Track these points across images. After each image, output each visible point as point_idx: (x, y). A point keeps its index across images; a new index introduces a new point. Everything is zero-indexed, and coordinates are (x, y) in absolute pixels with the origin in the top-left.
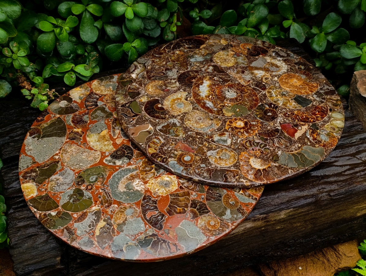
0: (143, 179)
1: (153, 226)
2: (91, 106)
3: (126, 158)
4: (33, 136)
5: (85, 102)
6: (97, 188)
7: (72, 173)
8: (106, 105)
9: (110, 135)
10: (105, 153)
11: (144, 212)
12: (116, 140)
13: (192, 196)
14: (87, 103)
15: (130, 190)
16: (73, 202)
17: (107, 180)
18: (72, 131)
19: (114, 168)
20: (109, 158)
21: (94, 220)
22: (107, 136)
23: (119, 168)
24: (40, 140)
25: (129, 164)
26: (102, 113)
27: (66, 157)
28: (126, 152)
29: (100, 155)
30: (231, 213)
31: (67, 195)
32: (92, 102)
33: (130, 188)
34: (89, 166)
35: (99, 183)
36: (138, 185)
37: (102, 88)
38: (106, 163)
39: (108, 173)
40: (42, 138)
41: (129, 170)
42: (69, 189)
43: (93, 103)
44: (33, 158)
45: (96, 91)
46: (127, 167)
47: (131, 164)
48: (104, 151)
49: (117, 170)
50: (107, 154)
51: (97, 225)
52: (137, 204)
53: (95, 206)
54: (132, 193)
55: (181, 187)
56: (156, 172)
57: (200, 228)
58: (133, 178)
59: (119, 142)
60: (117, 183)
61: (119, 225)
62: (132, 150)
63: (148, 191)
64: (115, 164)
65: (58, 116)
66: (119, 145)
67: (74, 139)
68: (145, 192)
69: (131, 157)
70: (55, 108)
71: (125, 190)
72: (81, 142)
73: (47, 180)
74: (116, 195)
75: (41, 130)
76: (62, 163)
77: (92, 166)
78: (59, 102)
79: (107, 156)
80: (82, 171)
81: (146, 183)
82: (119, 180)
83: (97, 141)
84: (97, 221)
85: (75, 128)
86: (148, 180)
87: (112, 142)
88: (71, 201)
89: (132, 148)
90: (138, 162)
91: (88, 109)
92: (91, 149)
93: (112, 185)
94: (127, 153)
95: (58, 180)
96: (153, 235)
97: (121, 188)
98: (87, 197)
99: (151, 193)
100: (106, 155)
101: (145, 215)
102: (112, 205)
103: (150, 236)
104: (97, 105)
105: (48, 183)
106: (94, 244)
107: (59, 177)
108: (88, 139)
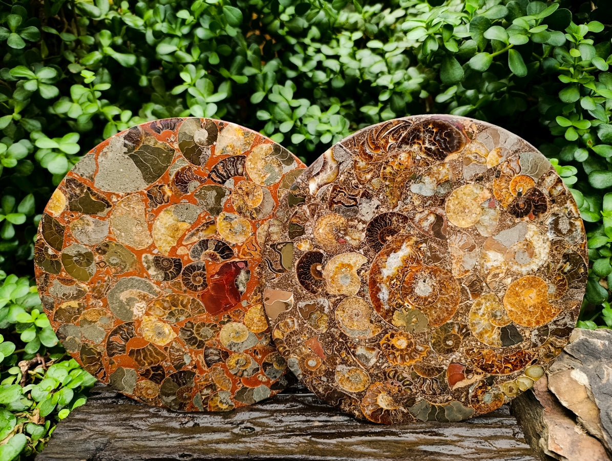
0: (150, 309)
1: (107, 348)
2: (217, 176)
3: (163, 275)
4: (127, 142)
5: (221, 162)
6: (107, 273)
7: (106, 233)
8: (231, 193)
9: (185, 235)
10: (155, 248)
11: (115, 332)
12: (182, 247)
13: (164, 363)
14: (220, 167)
15: (128, 305)
16: (75, 261)
17: (123, 276)
18: (161, 186)
19: (142, 272)
20: (151, 258)
21: (73, 295)
22: (180, 234)
23: (146, 277)
24: (127, 156)
25: (158, 283)
26: (213, 199)
27: (120, 210)
28: (171, 270)
29: (148, 245)
30: (173, 400)
31: (77, 249)
32: (226, 171)
33: (130, 304)
34: (127, 244)
35: (113, 270)
36: (138, 309)
37: (260, 165)
38: (143, 259)
39: (131, 270)
40: (130, 156)
41: (151, 288)
42: (86, 245)
43: (225, 174)
44: (97, 171)
45: (250, 160)
46: (152, 284)
47: (159, 286)
48: (157, 245)
49: (142, 276)
50: (155, 252)
51: (71, 300)
52: (117, 322)
53: (87, 285)
54: (126, 309)
55: (166, 349)
56: (167, 315)
57: (137, 384)
58: (144, 298)
59: (181, 251)
60: (127, 288)
61: (85, 319)
62: (178, 274)
63: (139, 322)
64: (148, 269)
65: (176, 146)
66: (177, 255)
67: (151, 198)
68: (136, 320)
69: (169, 279)
70: (187, 132)
71: (124, 300)
72: (152, 210)
73: (80, 213)
74: (112, 296)
75: (141, 145)
76: (110, 211)
77: (129, 248)
78: (202, 127)
79: (153, 254)
80: (115, 242)
81: (147, 314)
82: (132, 287)
83: (165, 228)
84: (74, 298)
85: (169, 186)
86: (152, 313)
87: (175, 245)
88: (75, 259)
89: (182, 272)
90: (167, 290)
91: (209, 176)
92: (150, 227)
93: (121, 284)
94: (170, 272)
95: (88, 225)
96: (99, 354)
97: (123, 296)
98: (90, 271)
99: (139, 325)
100: (153, 252)
101: (111, 335)
102: (99, 300)
103: (96, 351)
104: (224, 182)
105: (77, 218)
106: (52, 310)
107: (91, 223)
108: (162, 214)
